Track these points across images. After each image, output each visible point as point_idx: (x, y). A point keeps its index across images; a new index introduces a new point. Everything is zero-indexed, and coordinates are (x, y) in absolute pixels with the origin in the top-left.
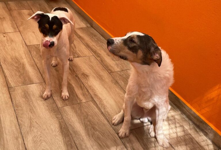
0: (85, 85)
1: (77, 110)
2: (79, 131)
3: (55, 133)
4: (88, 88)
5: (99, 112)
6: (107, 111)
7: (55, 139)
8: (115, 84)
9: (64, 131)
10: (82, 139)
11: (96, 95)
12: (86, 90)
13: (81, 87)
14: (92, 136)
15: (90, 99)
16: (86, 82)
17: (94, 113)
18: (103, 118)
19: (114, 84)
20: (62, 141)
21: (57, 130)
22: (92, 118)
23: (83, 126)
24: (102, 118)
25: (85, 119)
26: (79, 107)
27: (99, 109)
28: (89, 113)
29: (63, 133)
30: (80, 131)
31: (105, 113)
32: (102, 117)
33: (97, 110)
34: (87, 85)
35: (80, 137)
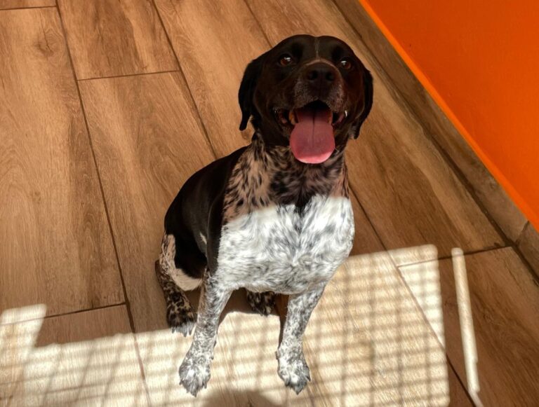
0: (165, 25)
1: (128, 92)
2: (119, 150)
3: (52, 147)
4: (171, 35)
5: (186, 104)
6: (209, 104)
7: (48, 162)
8: (251, 31)
9: (77, 145)
10: (121, 171)
11: (189, 57)
12: (164, 39)
13: (153, 30)
14: (151, 167)
15: (171, 66)
16: (172, 17)
17: (170, 105)
18: (194, 121)
19: (249, 29)
20: (68, 169)
21: (61, 140)
22: (164, 120)
23: (133, 138)
24: (191, 122)
25: (143, 118)
26: (134, 85)
27: (189, 96)
28: (159, 103)
29: (75, 149)
30: (122, 149)
31: (202, 109)
32: (190, 119)
33: (181, 98)
34: (171, 26)
35: (117, 165)
